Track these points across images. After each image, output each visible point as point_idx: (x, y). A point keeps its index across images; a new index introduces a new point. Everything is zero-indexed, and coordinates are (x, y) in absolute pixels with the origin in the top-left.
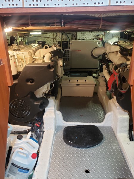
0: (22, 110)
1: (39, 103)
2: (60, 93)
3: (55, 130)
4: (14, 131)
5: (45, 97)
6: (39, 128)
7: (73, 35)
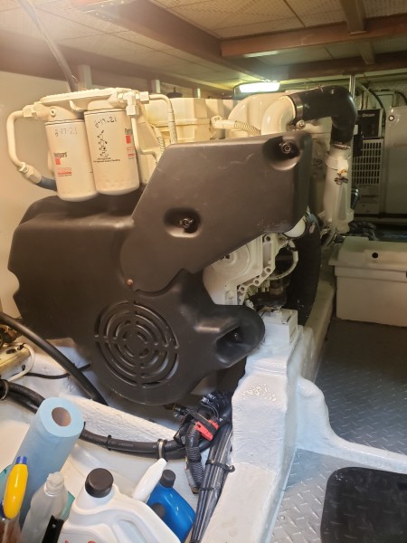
0: (147, 351)
1: (217, 330)
2: (328, 304)
3: (284, 472)
4: (110, 436)
5: (250, 305)
6: (210, 444)
7: (399, 93)
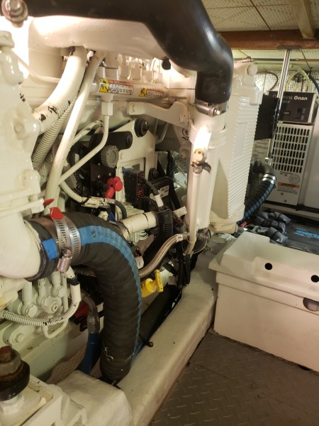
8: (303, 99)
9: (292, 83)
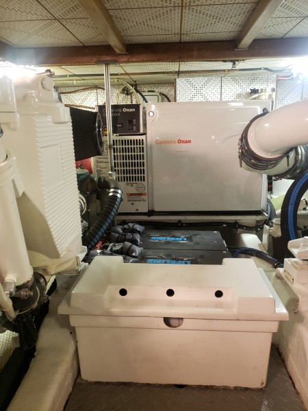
7: (163, 94)
8: (131, 110)
9: (122, 96)
